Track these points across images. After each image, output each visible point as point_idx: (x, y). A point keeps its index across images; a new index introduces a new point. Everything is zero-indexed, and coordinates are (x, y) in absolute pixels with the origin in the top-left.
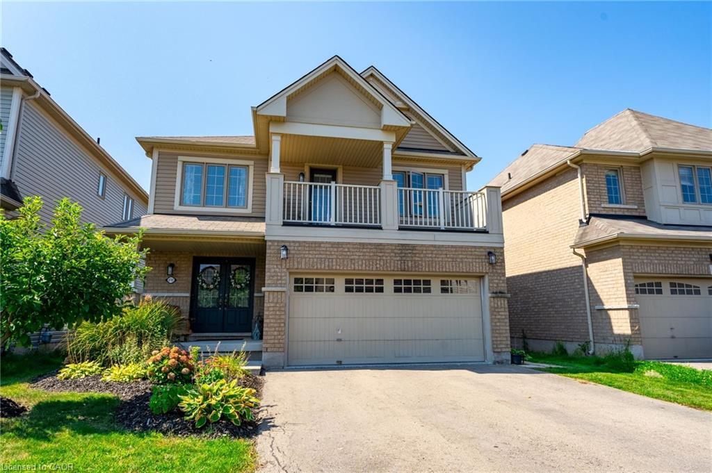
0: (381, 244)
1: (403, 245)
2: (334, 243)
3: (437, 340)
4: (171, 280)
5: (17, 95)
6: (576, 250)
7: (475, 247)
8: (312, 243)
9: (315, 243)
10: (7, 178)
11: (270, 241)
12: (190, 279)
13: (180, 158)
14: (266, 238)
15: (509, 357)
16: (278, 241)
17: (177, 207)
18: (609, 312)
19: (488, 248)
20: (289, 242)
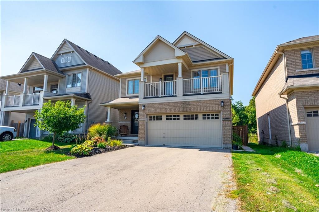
0: (176, 102)
1: (184, 102)
2: (160, 103)
3: (201, 138)
4: (126, 118)
5: (88, 69)
6: (282, 96)
7: (215, 100)
8: (153, 104)
9: (154, 104)
10: (87, 92)
11: (140, 104)
12: (131, 117)
13: (127, 79)
14: (139, 103)
15: (231, 146)
16: (142, 104)
17: (127, 95)
18: (294, 126)
19: (222, 99)
20: (146, 104)
